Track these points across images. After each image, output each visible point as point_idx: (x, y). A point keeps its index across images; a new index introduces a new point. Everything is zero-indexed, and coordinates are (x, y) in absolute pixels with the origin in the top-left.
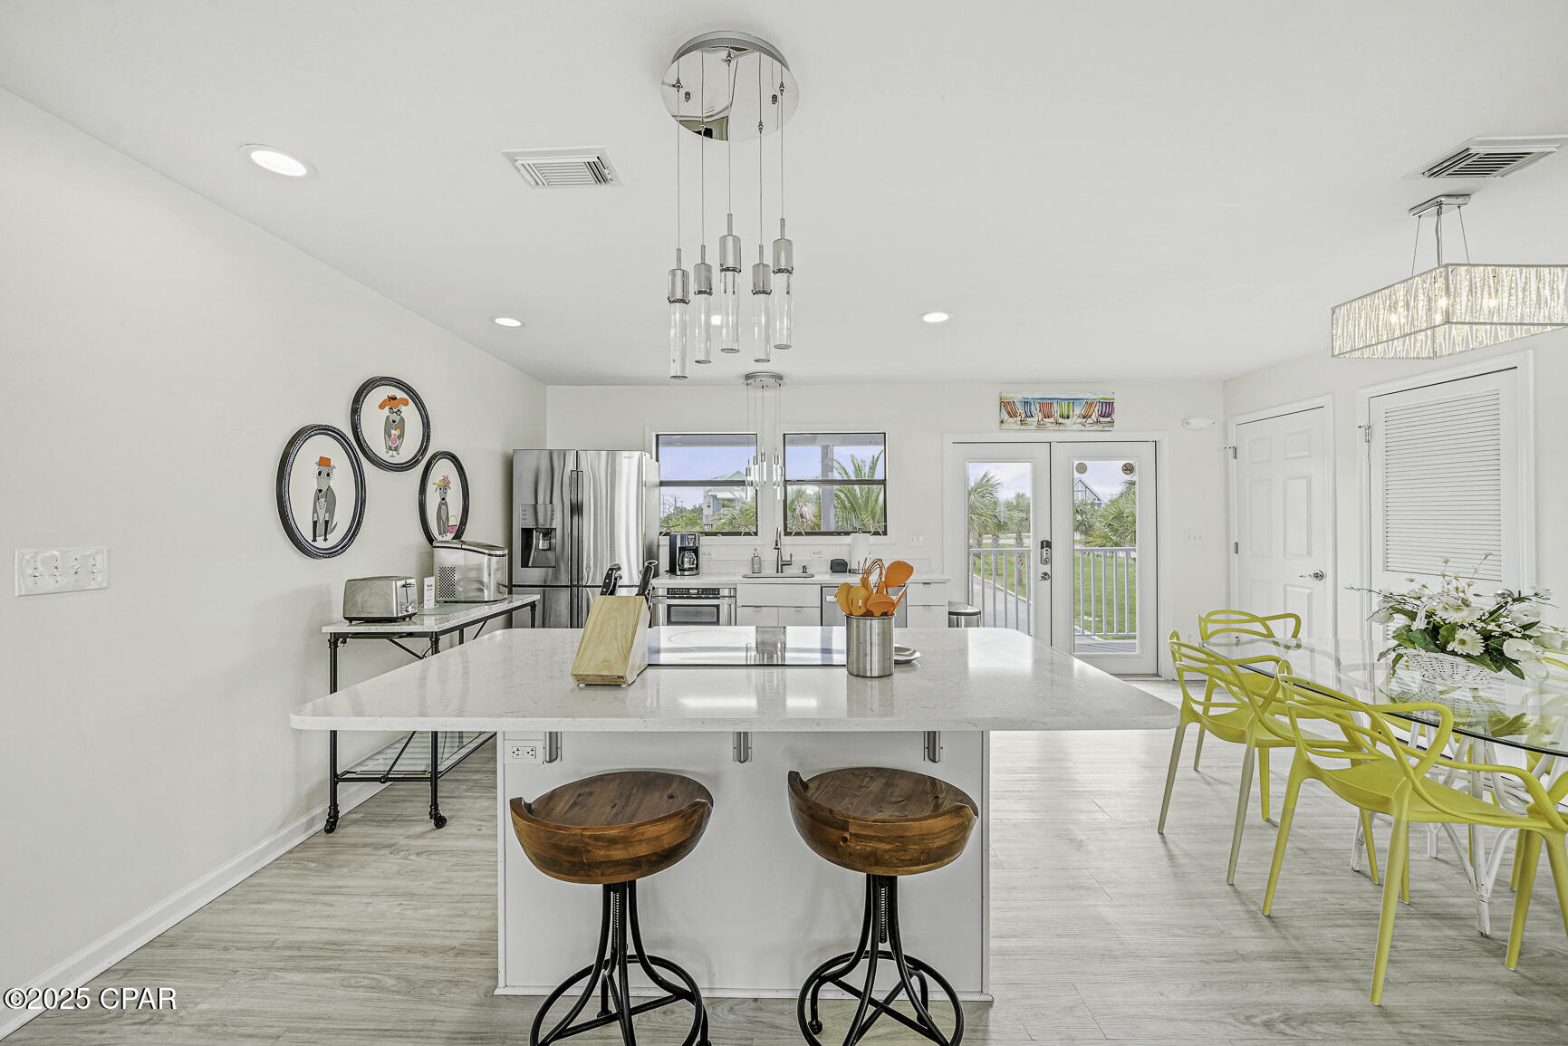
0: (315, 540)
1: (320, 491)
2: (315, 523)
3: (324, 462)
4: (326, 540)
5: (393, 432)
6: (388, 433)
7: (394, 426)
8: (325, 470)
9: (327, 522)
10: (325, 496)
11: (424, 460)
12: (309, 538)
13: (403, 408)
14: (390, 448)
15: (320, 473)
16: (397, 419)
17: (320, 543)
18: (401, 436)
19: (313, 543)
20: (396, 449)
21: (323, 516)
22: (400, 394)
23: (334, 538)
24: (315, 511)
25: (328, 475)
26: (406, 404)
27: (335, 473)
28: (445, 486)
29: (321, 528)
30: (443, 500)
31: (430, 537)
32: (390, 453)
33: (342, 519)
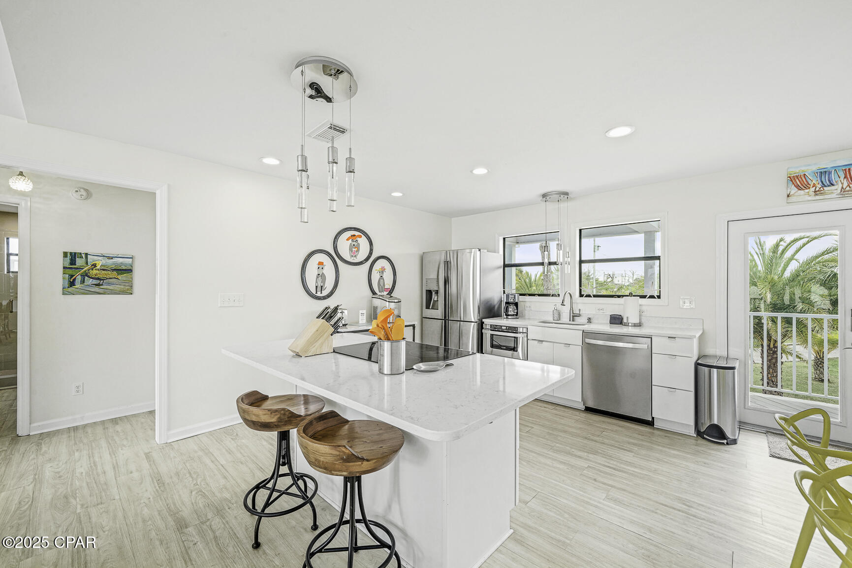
0: (316, 293)
1: (319, 275)
2: (317, 287)
3: (321, 263)
4: (321, 293)
5: (353, 249)
6: (351, 250)
7: (355, 248)
8: (321, 267)
9: (322, 287)
10: (321, 276)
11: (371, 260)
12: (314, 293)
13: (359, 239)
14: (352, 256)
15: (319, 268)
16: (356, 244)
17: (319, 294)
18: (358, 250)
19: (316, 295)
20: (355, 256)
21: (320, 284)
22: (357, 233)
23: (325, 293)
24: (316, 282)
25: (322, 268)
26: (360, 237)
27: (325, 268)
28: (383, 270)
29: (319, 289)
30: (381, 277)
31: (374, 293)
32: (353, 258)
33: (329, 285)
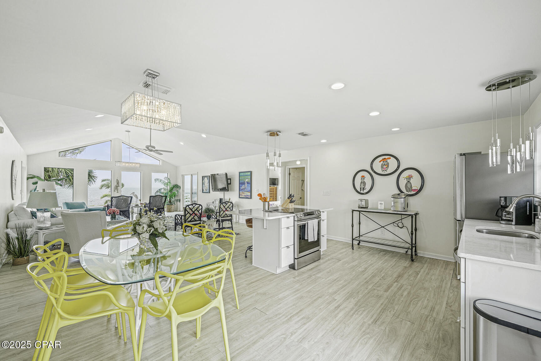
1: (362, 182)
2: (361, 188)
3: (363, 176)
4: (363, 191)
5: (384, 167)
6: (382, 167)
7: (385, 165)
8: (363, 178)
9: (363, 188)
10: (364, 183)
11: (399, 172)
12: (359, 191)
13: (389, 161)
14: (383, 171)
16: (386, 163)
17: (362, 192)
18: (388, 167)
20: (386, 170)
21: (362, 187)
22: (386, 157)
23: (365, 191)
24: (360, 186)
26: (390, 159)
27: (366, 178)
28: (410, 177)
29: (362, 189)
30: (409, 181)
31: (402, 192)
32: (384, 172)
33: (368, 187)
